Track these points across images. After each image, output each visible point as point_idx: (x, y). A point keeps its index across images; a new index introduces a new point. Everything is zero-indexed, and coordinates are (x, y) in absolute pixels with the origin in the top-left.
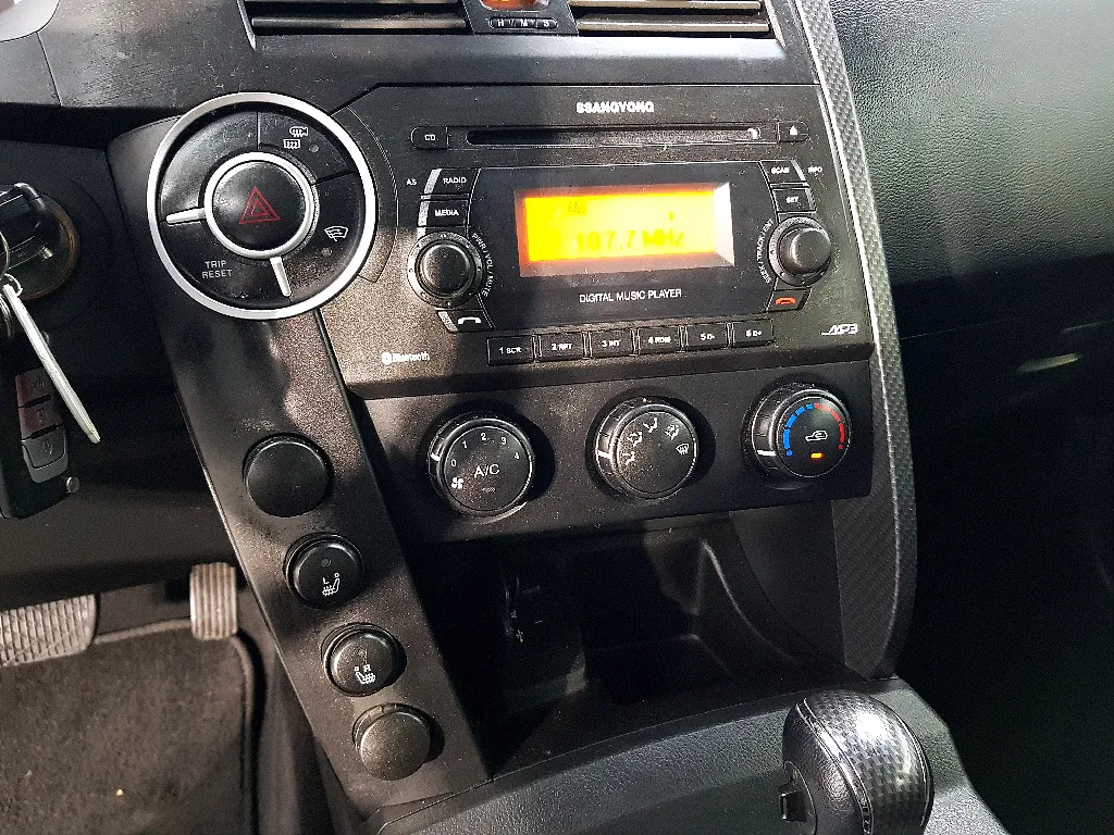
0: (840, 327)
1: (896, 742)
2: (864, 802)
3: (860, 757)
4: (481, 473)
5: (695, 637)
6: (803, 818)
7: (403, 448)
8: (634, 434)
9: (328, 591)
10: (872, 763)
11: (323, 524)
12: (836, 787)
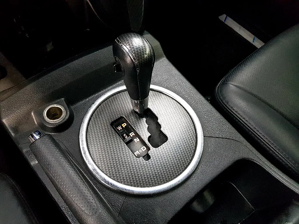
1: (144, 45)
2: (136, 63)
3: (134, 50)
6: (121, 70)
10: (137, 51)
12: (128, 60)
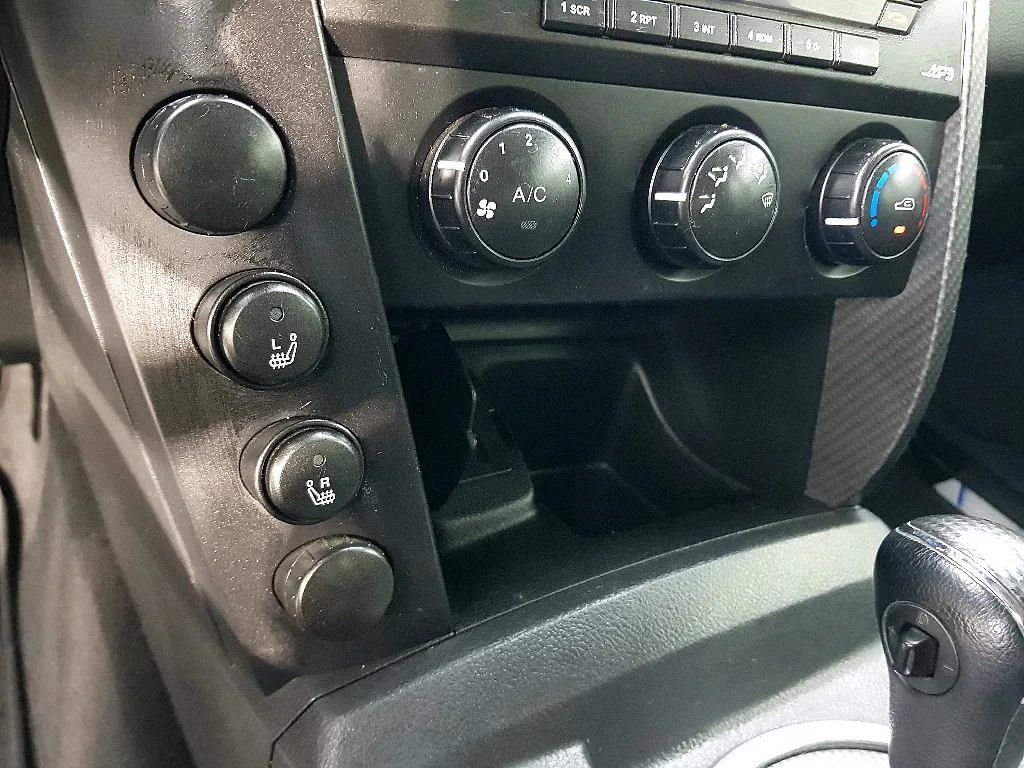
0: (940, 68)
4: (522, 197)
5: (604, 466)
7: (393, 148)
8: (718, 169)
9: (278, 361)
11: (268, 253)
